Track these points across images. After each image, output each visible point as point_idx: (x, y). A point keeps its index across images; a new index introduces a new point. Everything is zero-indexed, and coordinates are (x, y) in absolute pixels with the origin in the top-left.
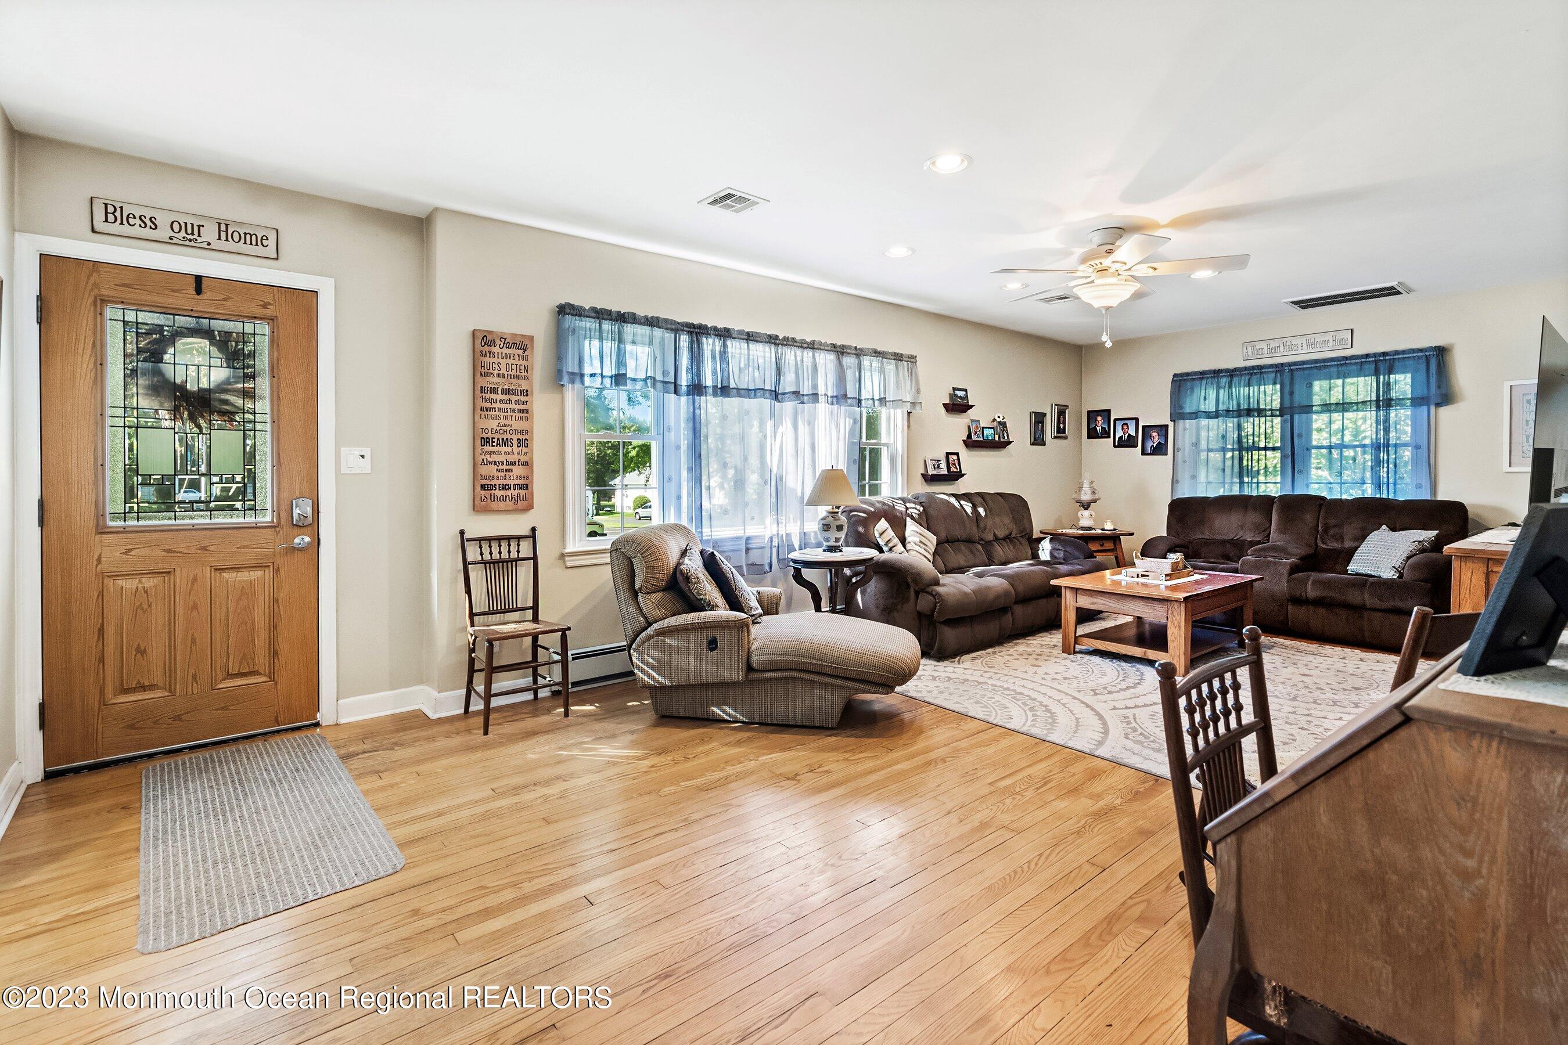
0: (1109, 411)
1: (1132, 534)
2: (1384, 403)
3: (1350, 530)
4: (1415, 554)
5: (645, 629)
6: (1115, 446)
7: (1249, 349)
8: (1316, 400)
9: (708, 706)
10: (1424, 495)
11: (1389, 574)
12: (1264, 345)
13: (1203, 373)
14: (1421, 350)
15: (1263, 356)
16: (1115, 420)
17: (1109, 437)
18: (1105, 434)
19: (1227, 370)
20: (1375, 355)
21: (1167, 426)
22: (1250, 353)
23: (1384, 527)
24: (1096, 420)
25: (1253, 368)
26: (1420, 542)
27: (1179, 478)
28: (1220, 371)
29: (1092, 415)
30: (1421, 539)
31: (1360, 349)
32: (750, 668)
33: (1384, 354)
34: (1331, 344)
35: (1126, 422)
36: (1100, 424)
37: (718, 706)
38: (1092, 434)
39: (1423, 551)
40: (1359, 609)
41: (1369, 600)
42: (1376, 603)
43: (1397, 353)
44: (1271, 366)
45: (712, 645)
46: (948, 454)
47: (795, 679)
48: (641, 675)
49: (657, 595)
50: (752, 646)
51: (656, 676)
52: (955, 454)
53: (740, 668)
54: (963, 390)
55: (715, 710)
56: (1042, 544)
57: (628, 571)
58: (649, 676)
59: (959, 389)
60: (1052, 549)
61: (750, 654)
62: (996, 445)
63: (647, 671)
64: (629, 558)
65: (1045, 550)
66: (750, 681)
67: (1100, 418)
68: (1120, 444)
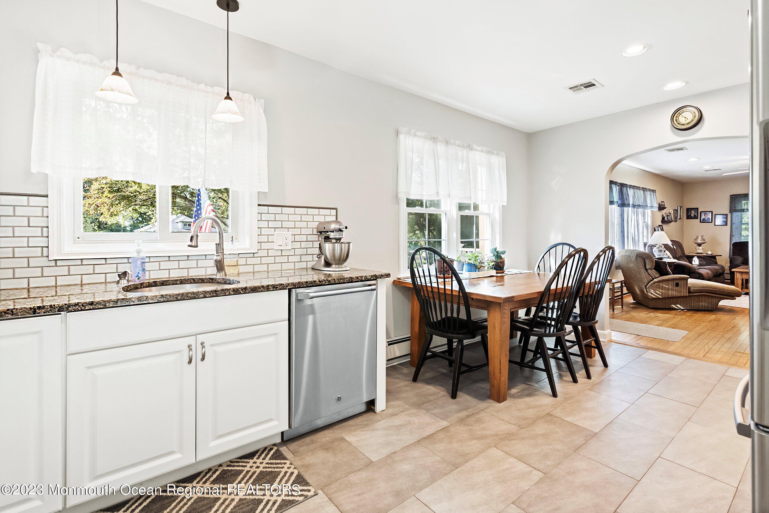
0: (698, 209)
1: (721, 256)
5: (652, 281)
6: (701, 222)
9: (670, 304)
16: (701, 212)
17: (697, 218)
18: (695, 217)
21: (727, 214)
24: (691, 212)
27: (734, 234)
29: (689, 210)
32: (689, 292)
35: (706, 213)
36: (693, 213)
37: (675, 305)
38: (689, 217)
45: (677, 285)
46: (659, 226)
47: (705, 295)
48: (651, 295)
49: (654, 270)
50: (689, 285)
51: (657, 295)
52: (662, 226)
53: (686, 292)
54: (664, 202)
55: (673, 306)
56: (694, 259)
57: (644, 263)
58: (654, 295)
59: (662, 202)
60: (700, 261)
61: (689, 288)
62: (669, 222)
63: (652, 293)
64: (644, 259)
65: (696, 261)
66: (689, 296)
67: (693, 211)
68: (703, 221)
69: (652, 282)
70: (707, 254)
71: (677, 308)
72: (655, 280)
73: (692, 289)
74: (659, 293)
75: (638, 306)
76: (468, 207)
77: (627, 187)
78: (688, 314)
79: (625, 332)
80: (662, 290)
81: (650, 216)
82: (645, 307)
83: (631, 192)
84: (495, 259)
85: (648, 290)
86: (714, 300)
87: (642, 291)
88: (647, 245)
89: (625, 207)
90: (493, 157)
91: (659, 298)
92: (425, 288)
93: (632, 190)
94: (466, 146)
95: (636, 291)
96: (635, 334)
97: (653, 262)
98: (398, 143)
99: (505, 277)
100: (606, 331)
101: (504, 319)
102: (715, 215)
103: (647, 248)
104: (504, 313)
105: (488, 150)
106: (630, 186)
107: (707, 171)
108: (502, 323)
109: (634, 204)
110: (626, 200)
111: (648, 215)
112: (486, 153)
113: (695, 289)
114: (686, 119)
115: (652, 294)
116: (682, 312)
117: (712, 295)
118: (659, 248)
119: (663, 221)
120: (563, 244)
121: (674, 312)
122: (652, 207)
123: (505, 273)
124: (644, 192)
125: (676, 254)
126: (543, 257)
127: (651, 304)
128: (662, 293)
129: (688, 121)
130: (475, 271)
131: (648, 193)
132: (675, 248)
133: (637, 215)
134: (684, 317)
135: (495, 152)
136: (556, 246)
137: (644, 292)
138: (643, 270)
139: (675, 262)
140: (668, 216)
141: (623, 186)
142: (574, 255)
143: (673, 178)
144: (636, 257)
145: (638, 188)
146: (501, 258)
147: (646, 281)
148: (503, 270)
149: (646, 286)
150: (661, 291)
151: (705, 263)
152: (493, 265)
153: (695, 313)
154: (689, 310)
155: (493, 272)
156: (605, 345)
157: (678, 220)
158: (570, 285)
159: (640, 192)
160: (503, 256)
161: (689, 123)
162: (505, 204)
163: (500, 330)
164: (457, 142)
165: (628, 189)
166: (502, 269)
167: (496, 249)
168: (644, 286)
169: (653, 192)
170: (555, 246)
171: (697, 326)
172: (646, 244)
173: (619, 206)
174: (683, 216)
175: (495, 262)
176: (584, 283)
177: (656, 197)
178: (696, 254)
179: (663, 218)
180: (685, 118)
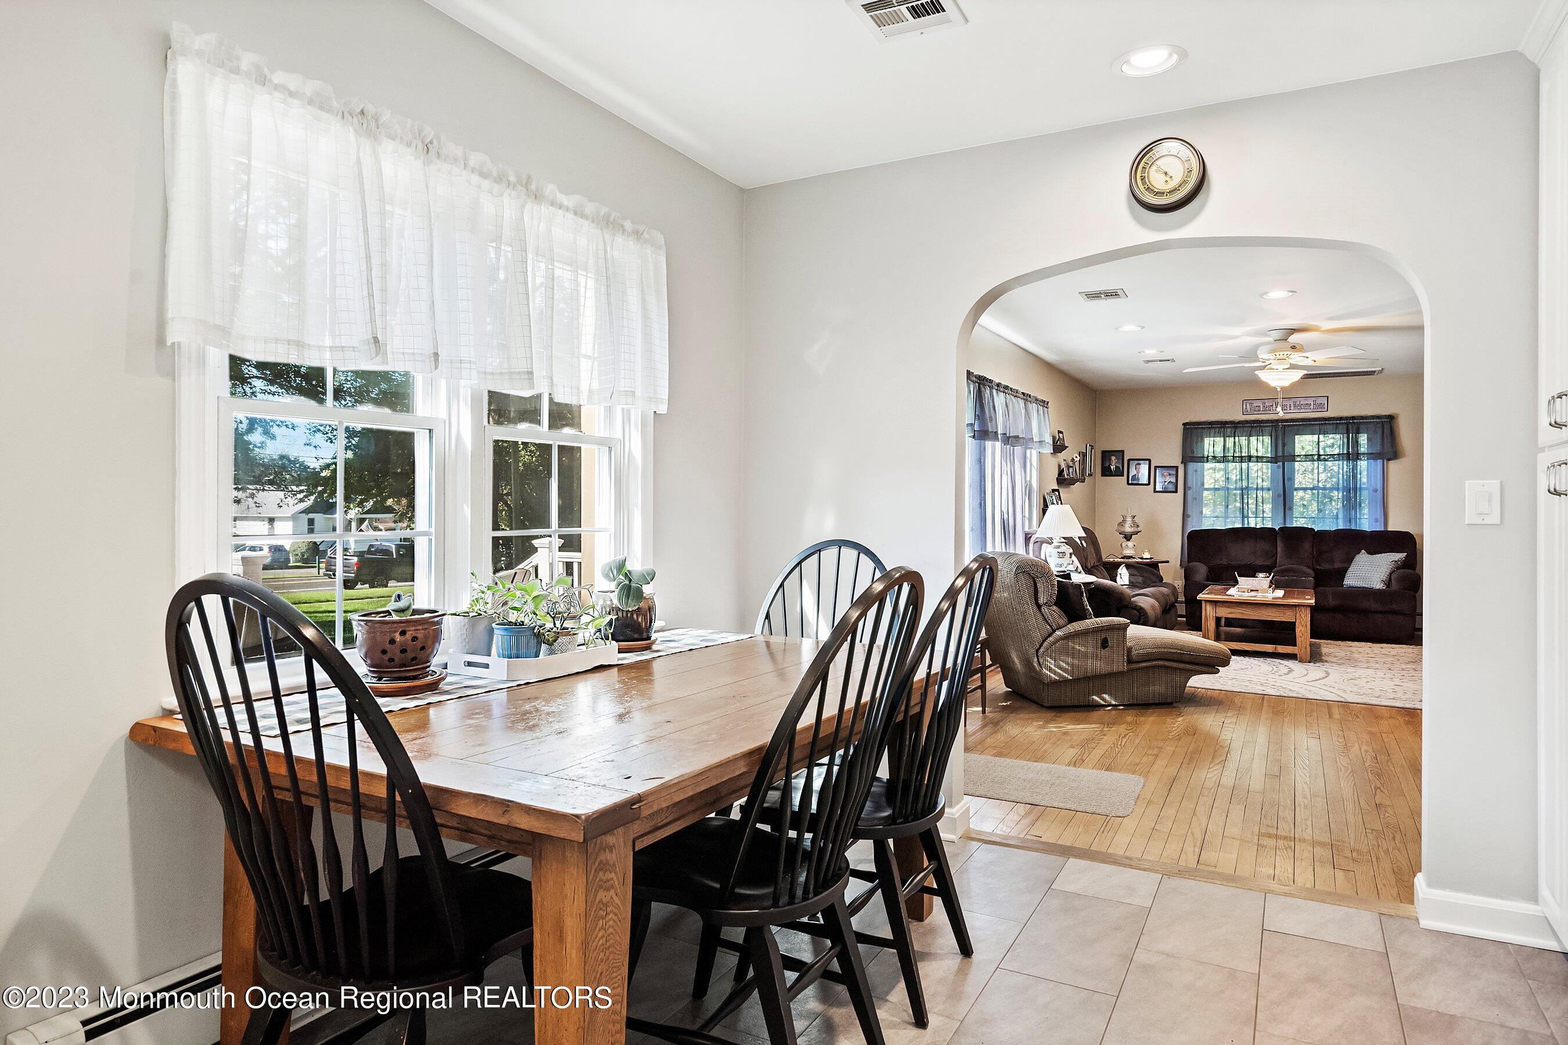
0: (1123, 452)
1: (1168, 562)
2: (1352, 456)
3: (1338, 555)
4: (1394, 571)
5: (1050, 635)
6: (1128, 484)
7: (1248, 406)
8: (1298, 451)
9: (1089, 695)
10: (1379, 527)
11: (1379, 585)
12: (1260, 404)
13: (1211, 423)
14: (1378, 417)
15: (1259, 412)
16: (1129, 460)
17: (1122, 475)
18: (1119, 473)
19: (1232, 422)
20: (1346, 418)
21: (1177, 468)
22: (1249, 409)
23: (1363, 551)
24: (1110, 459)
25: (1254, 421)
26: (1396, 561)
27: (1189, 512)
28: (1226, 423)
29: (1106, 455)
30: (1396, 560)
31: (1333, 411)
32: (1130, 661)
33: (1353, 418)
34: (1312, 407)
35: (1139, 462)
36: (1114, 463)
37: (1099, 695)
38: (1106, 472)
39: (1398, 568)
40: (1366, 612)
41: (1374, 605)
42: (1380, 608)
43: (1362, 418)
44: (1268, 421)
45: (1105, 644)
46: (1054, 491)
47: (1159, 667)
48: (1048, 673)
49: (1055, 608)
50: (1129, 644)
51: (1061, 672)
52: (1058, 490)
53: (1124, 661)
54: (1062, 433)
55: (1095, 698)
56: (1119, 571)
57: (1032, 589)
58: (1055, 673)
59: (1060, 432)
60: (1130, 575)
61: (1130, 650)
62: (1072, 482)
63: (1053, 669)
64: (1033, 578)
65: (1123, 577)
66: (1131, 671)
67: (1113, 458)
68: (1133, 482)
69: (1051, 639)
70: (1142, 558)
71: (1103, 703)
72: (1058, 633)
73: (1134, 652)
74: (1067, 667)
75: (1018, 704)
76: (529, 413)
77: (991, 388)
78: (1129, 719)
79: (1002, 796)
80: (1073, 658)
81: (1036, 467)
82: (1034, 706)
83: (1000, 399)
84: (619, 599)
85: (1041, 660)
86: (1178, 678)
87: (1027, 663)
88: (1033, 540)
89: (989, 439)
90: (619, 239)
91: (1066, 681)
92: (253, 764)
93: (1002, 395)
94: (512, 179)
95: (1013, 662)
96: (1024, 801)
97: (1053, 585)
98: (167, 99)
99: (656, 666)
100: (957, 807)
101: (602, 895)
102: (1156, 467)
103: (1031, 545)
104: (604, 867)
105: (603, 213)
106: (998, 385)
107: (1149, 361)
108: (592, 914)
109: (1005, 434)
110: (991, 421)
111: (1031, 465)
112: (593, 222)
113: (1141, 651)
114: (1167, 178)
115: (1050, 670)
116: (1114, 712)
117: (1175, 665)
118: (1058, 547)
119: (1062, 480)
120: (841, 543)
121: (1096, 714)
122: (1040, 442)
123: (654, 647)
124: (1025, 403)
125: (1086, 559)
126: (782, 585)
127: (1050, 697)
128: (1072, 666)
129: (1172, 185)
130: (533, 651)
131: (1033, 407)
132: (1085, 545)
133: (1013, 463)
134: (1122, 729)
135: (628, 225)
136: (820, 551)
137: (1033, 666)
138: (1032, 609)
139: (1092, 583)
140: (1069, 467)
141: (984, 385)
142: (881, 598)
143: (1080, 376)
144: (1016, 574)
145: (1014, 393)
146: (639, 595)
147: (1037, 636)
148: (649, 638)
149: (1037, 651)
150: (1070, 660)
151: (1140, 579)
152: (610, 623)
153: (1142, 715)
154: (1129, 706)
155: (610, 652)
156: (956, 855)
157: (1086, 478)
158: (866, 698)
159: (1018, 403)
160: (647, 590)
161: (1172, 192)
162: (663, 409)
163: (585, 946)
164: (476, 159)
165: (994, 391)
166: (645, 635)
167: (621, 566)
168: (1033, 651)
169: (1043, 406)
170: (817, 550)
171: (1156, 756)
172: (1031, 537)
173: (974, 437)
174: (1095, 469)
175: (613, 609)
176: (907, 690)
177: (1048, 417)
178: (1122, 558)
179: (1061, 472)
180: (1166, 173)
